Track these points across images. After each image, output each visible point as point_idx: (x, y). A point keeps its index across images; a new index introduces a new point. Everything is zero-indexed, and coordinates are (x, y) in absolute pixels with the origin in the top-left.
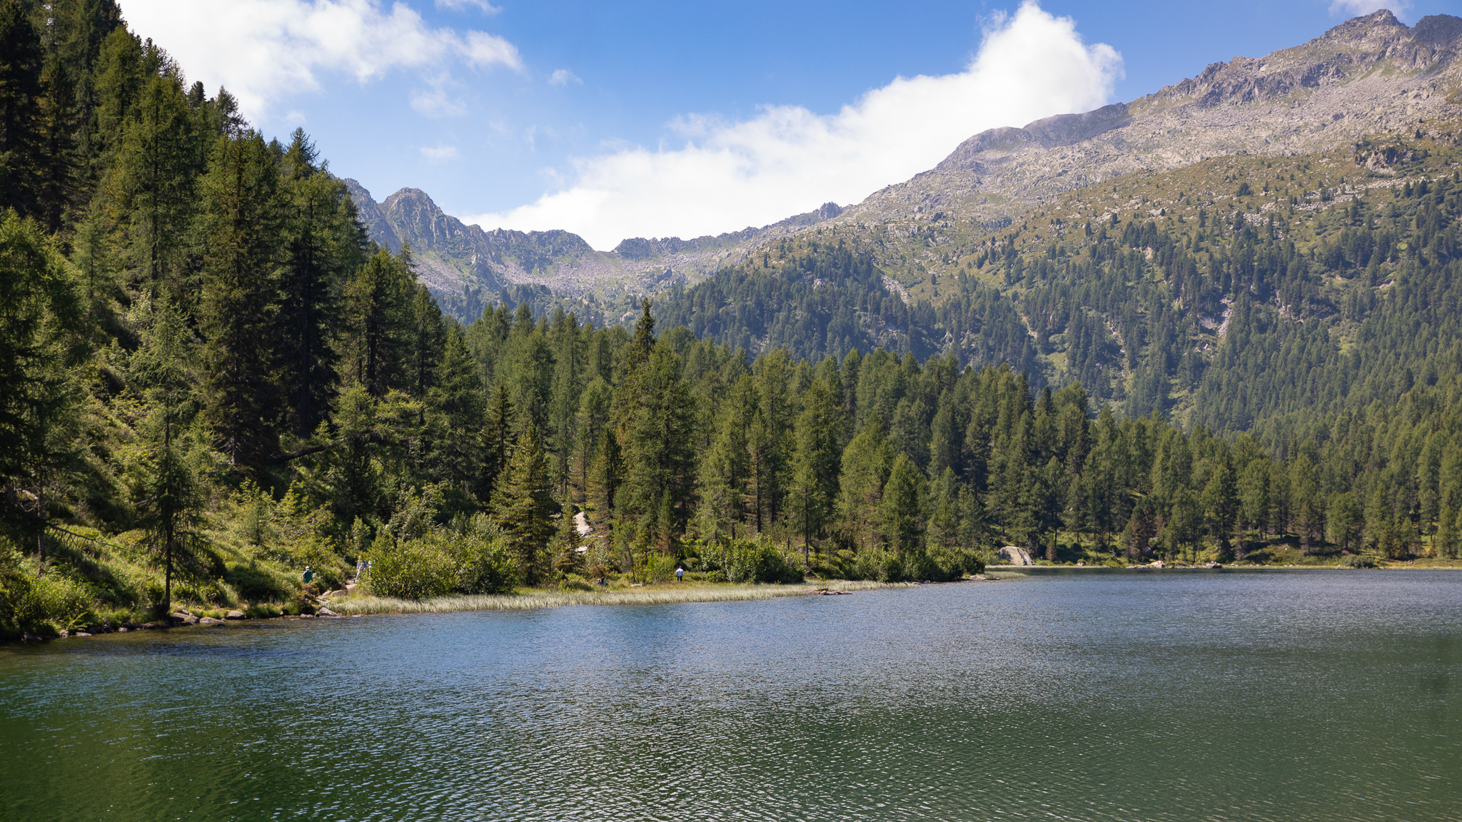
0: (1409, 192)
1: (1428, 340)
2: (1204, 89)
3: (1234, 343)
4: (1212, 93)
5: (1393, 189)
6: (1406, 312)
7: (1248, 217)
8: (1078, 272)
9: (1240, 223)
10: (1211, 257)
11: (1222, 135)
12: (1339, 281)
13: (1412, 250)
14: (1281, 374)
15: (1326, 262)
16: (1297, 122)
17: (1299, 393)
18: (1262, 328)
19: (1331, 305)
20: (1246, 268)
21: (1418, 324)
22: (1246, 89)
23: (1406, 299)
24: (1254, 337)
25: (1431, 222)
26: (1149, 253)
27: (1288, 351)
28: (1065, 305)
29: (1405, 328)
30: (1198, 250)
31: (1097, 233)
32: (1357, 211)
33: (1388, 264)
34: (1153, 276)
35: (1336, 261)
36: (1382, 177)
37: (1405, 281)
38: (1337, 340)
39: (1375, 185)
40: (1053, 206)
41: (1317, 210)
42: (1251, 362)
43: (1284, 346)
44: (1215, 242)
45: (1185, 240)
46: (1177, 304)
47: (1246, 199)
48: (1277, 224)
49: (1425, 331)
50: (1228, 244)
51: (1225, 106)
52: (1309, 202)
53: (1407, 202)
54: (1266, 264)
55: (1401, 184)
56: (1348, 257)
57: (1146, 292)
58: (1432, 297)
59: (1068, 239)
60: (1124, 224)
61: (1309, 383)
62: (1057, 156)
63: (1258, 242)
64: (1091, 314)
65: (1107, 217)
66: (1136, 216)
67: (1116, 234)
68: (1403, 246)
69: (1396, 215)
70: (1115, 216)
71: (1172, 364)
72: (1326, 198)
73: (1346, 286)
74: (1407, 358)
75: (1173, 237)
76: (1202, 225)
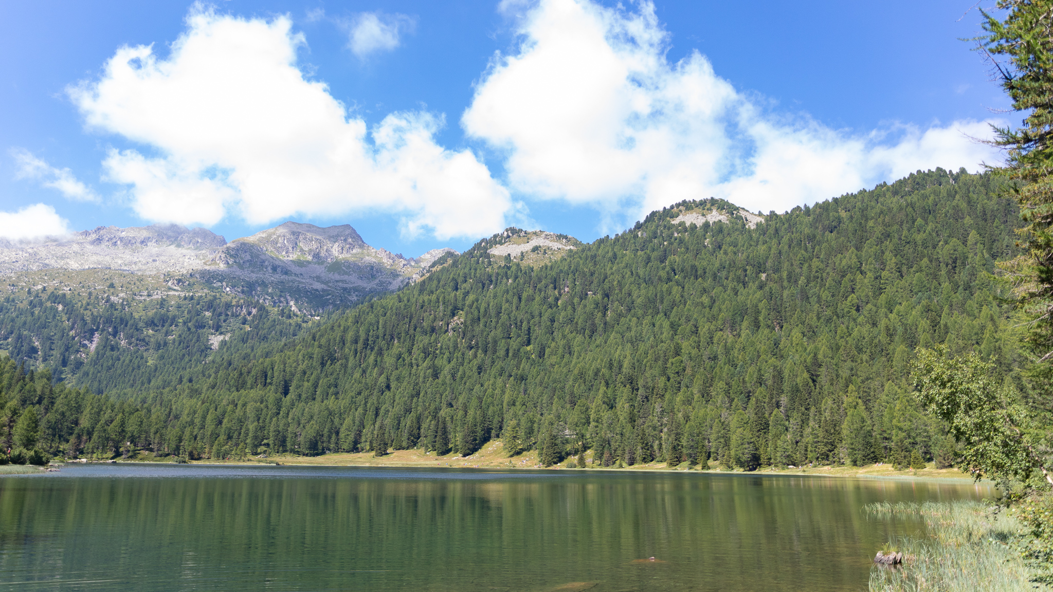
0: (185, 298)
1: (188, 362)
2: (94, 236)
3: (98, 354)
4: (98, 239)
5: (179, 296)
6: (179, 350)
7: (112, 298)
8: (21, 313)
9: (108, 300)
10: (92, 314)
11: (100, 258)
12: (151, 332)
13: (185, 323)
14: (119, 371)
15: (146, 323)
16: (135, 259)
17: (127, 381)
18: (112, 349)
19: (145, 342)
20: (108, 321)
21: (184, 355)
22: (114, 240)
23: (180, 344)
24: (108, 353)
25: (193, 313)
26: (60, 307)
27: (124, 361)
28: (12, 326)
29: (178, 357)
30: (86, 309)
31: (34, 294)
32: (162, 303)
33: (173, 327)
34: (61, 318)
35: (151, 323)
36: (174, 290)
37: (180, 336)
38: (147, 358)
39: (171, 293)
40: (11, 277)
41: (145, 300)
42: (105, 365)
43: (122, 359)
44: (95, 307)
45: (80, 304)
46: (72, 333)
47: (112, 290)
48: (127, 303)
49: (187, 359)
50: (101, 308)
51: (103, 246)
52: (141, 296)
53: (184, 302)
54: (118, 320)
55: (183, 295)
56: (156, 321)
57: (56, 326)
58: (192, 344)
59: (17, 294)
60: (49, 292)
61: (132, 376)
62: (14, 253)
63: (116, 310)
64: (25, 333)
65: (40, 287)
66: (55, 289)
67: (44, 297)
68: (181, 321)
69: (179, 307)
70: (44, 287)
71: (64, 363)
72: (149, 295)
73: (154, 335)
74: (178, 369)
75: (74, 302)
76: (89, 298)
